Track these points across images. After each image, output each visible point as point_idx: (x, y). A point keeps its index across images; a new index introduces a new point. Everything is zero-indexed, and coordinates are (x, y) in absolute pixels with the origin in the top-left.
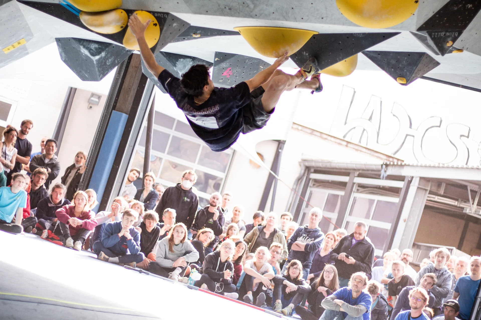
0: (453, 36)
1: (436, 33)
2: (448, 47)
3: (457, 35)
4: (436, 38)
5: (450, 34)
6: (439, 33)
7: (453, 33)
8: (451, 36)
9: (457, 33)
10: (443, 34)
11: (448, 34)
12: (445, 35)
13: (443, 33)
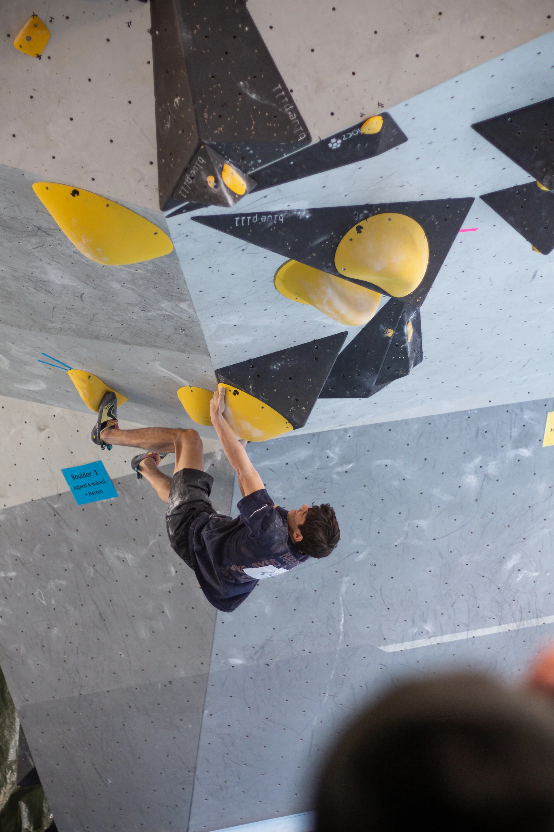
0: (202, 168)
1: (182, 188)
2: (216, 187)
3: (203, 161)
4: (190, 194)
5: (196, 169)
6: (185, 183)
7: (196, 163)
8: (201, 169)
9: (200, 157)
10: (189, 180)
11: (194, 172)
12: (192, 178)
13: (188, 177)
